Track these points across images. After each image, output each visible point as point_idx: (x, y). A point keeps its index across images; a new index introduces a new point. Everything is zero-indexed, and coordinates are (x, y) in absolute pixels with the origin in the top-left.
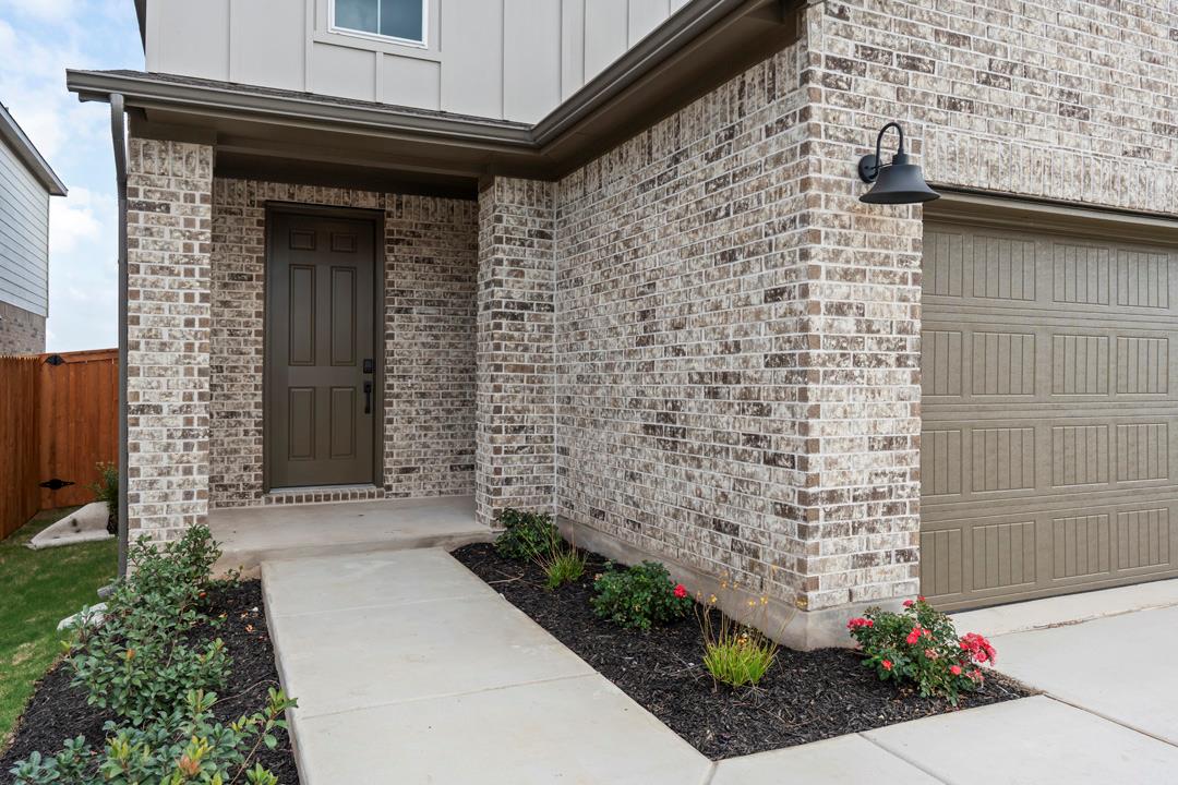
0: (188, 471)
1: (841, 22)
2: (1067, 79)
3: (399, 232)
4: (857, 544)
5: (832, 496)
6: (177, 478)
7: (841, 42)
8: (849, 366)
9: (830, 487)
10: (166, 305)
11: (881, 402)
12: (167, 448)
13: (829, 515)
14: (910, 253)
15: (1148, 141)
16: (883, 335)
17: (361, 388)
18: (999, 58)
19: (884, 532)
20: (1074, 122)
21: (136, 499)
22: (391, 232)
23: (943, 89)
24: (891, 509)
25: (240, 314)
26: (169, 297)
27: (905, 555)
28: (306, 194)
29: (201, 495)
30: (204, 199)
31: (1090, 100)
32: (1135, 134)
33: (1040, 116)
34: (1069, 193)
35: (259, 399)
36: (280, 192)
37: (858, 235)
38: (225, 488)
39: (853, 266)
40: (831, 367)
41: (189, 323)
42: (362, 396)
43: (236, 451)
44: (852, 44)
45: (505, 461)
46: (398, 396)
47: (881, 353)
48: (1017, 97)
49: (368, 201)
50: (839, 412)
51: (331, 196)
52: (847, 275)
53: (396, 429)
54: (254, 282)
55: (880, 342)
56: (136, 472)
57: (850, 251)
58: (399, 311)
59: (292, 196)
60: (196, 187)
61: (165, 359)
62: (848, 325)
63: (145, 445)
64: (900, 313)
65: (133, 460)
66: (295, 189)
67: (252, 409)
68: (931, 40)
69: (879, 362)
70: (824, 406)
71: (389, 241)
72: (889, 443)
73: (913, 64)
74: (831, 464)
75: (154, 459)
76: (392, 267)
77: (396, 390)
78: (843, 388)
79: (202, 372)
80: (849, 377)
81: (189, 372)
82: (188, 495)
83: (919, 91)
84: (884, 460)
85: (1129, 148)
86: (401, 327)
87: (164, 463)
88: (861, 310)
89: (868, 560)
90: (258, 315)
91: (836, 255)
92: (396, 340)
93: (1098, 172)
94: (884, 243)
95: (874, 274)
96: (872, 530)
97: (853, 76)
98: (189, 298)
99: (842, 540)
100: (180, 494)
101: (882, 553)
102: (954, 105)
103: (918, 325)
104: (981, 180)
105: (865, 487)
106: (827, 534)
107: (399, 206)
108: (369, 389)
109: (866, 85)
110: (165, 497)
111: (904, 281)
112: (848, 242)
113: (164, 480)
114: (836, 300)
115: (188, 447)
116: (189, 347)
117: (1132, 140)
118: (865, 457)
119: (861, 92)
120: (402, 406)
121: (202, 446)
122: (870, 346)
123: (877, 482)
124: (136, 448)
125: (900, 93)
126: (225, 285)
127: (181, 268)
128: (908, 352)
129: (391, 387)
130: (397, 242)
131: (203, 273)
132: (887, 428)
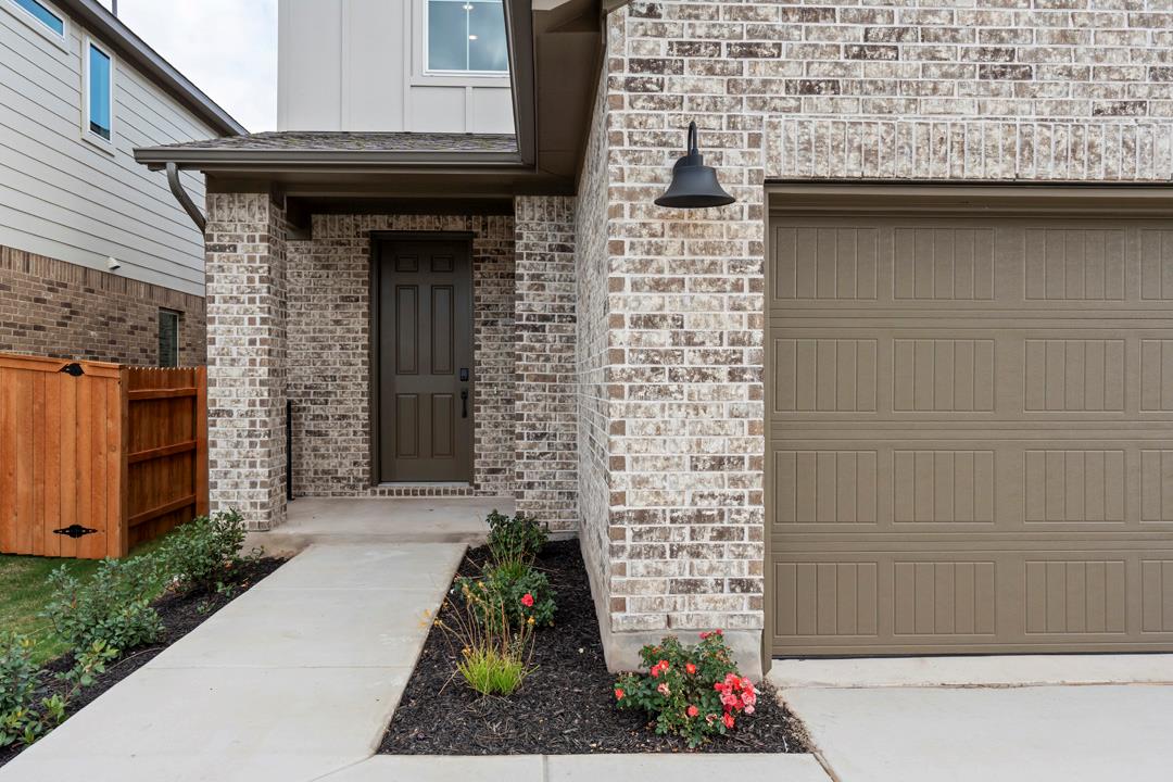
0: (253, 465)
1: (649, 21)
2: (993, 34)
3: (485, 251)
4: (678, 568)
5: (642, 516)
6: (245, 470)
7: (650, 43)
8: (664, 381)
9: (640, 506)
10: (234, 328)
11: (706, 419)
12: (237, 445)
13: (638, 535)
14: (746, 256)
15: (1142, 93)
16: (709, 346)
17: (459, 395)
18: (881, 24)
19: (713, 559)
20: (1007, 84)
21: (215, 485)
22: (478, 252)
23: (795, 73)
24: (721, 534)
25: (349, 331)
26: (237, 322)
27: (743, 585)
28: (403, 223)
29: (263, 484)
30: (262, 239)
31: (1034, 55)
32: (1116, 86)
33: (946, 84)
34: (997, 170)
35: (365, 404)
36: (380, 223)
37: (672, 243)
38: (339, 480)
39: (667, 275)
40: (638, 382)
41: (252, 342)
42: (459, 402)
43: (346, 449)
44: (664, 42)
45: (527, 466)
46: (485, 402)
47: (707, 367)
48: (907, 67)
49: (456, 224)
50: (650, 429)
51: (424, 223)
52: (657, 286)
53: (484, 433)
54: (360, 303)
55: (705, 355)
56: (214, 464)
57: (663, 260)
58: (485, 324)
59: (390, 225)
60: (256, 229)
61: (235, 372)
62: (661, 337)
63: (221, 442)
64: (731, 323)
65: (212, 454)
66: (393, 219)
67: (360, 413)
68: (778, 23)
69: (704, 377)
70: (630, 422)
71: (477, 260)
72: (718, 463)
73: (749, 51)
74: (639, 482)
75: (228, 454)
76: (478, 283)
77: (483, 397)
78: (655, 404)
79: (262, 383)
80: (663, 392)
81: (252, 383)
82: (253, 485)
83: (757, 79)
84: (711, 480)
85: (1105, 104)
86: (488, 338)
87: (235, 458)
88: (678, 321)
89: (692, 586)
90: (364, 331)
91: (645, 265)
92: (483, 350)
93: (1046, 141)
94: (709, 248)
95: (696, 283)
96: (696, 554)
97: (666, 76)
98: (252, 321)
99: (656, 563)
100: (247, 483)
101: (710, 579)
102: (809, 88)
103: (758, 335)
104: (850, 167)
105: (687, 508)
106: (635, 555)
107: (485, 227)
108: (465, 396)
109: (679, 85)
110: (236, 485)
111: (738, 287)
112: (659, 251)
113: (235, 471)
114: (644, 312)
115: (252, 444)
116: (253, 362)
117: (1109, 94)
118: (686, 477)
119: (677, 91)
120: (489, 412)
121: (263, 444)
122: (691, 358)
123: (703, 504)
124: (214, 444)
125: (732, 86)
126: (337, 307)
127: (245, 297)
128: (745, 364)
129: (479, 394)
130: (483, 260)
131: (262, 300)
132: (715, 447)
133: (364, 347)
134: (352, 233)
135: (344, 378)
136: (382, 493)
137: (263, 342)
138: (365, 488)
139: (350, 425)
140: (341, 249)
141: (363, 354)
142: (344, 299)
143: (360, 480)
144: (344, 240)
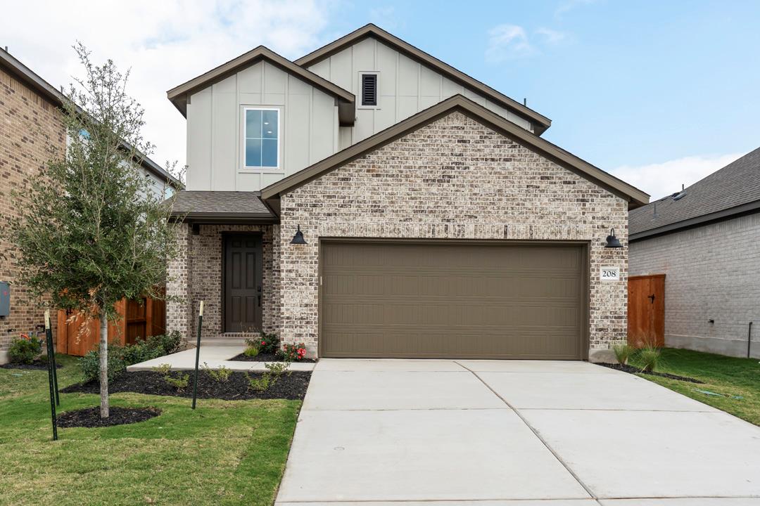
0: (181, 318)
1: (291, 199)
2: (375, 202)
3: (267, 240)
4: (297, 331)
5: (288, 318)
6: (179, 320)
7: (291, 204)
8: (294, 285)
9: (287, 315)
10: (176, 270)
11: (304, 295)
12: (176, 311)
13: (287, 322)
14: (313, 255)
15: (411, 216)
16: (304, 277)
17: (257, 296)
18: (347, 199)
19: (305, 329)
20: (378, 214)
21: (168, 325)
22: (264, 240)
23: (326, 211)
24: (307, 323)
25: (214, 271)
26: (177, 268)
27: (312, 335)
28: (235, 228)
29: (185, 325)
30: (186, 239)
31: (384, 207)
32: (405, 214)
33: (363, 214)
34: (375, 235)
35: (220, 300)
36: (226, 228)
37: (296, 252)
38: (209, 330)
39: (295, 260)
40: (287, 285)
41: (182, 275)
42: (257, 300)
43: (212, 318)
44: (294, 204)
45: (276, 319)
46: (267, 300)
47: (304, 282)
48: (353, 209)
49: (256, 229)
50: (290, 297)
51: (243, 228)
52: (292, 262)
53: (266, 312)
54: (218, 260)
55: (303, 279)
56: (168, 317)
57: (294, 256)
58: (267, 268)
59: (230, 229)
60: (183, 236)
61: (176, 285)
62: (293, 275)
63: (171, 310)
64: (310, 271)
65: (168, 314)
66: (231, 227)
67: (217, 303)
68: (322, 199)
69: (303, 285)
70: (285, 295)
71: (264, 243)
72: (306, 305)
73: (315, 206)
74: (287, 310)
75: (173, 314)
76: (265, 253)
77: (266, 298)
78: (291, 291)
79: (185, 289)
80: (293, 288)
81: (182, 289)
82: (182, 325)
83: (317, 213)
84: (305, 310)
85: (402, 219)
86: (268, 274)
87: (175, 315)
88: (297, 271)
89: (300, 335)
90: (219, 271)
91: (289, 257)
92: (266, 279)
93: (387, 228)
94: (304, 253)
95: (301, 262)
96: (301, 327)
97: (295, 212)
98: (182, 268)
99: (291, 329)
100: (179, 324)
101: (305, 334)
102: (329, 215)
103: (316, 274)
104: (339, 234)
105: (299, 316)
106: (286, 327)
107: (267, 230)
108: (259, 298)
109: (297, 214)
110: (176, 325)
111: (311, 263)
112: (293, 254)
113: (175, 320)
114: (289, 269)
115: (182, 311)
116: (182, 282)
117: (403, 216)
118: (299, 309)
119: (297, 215)
120: (268, 304)
121: (185, 311)
122: (300, 280)
123: (303, 315)
124: (168, 310)
125: (311, 214)
126: (209, 261)
127: (179, 259)
128: (313, 281)
129: (265, 297)
130: (267, 243)
131: (185, 260)
132: (306, 301)
133: (219, 277)
134: (215, 232)
135: (211, 290)
136: (226, 335)
137: (185, 275)
138: (219, 333)
139: (213, 308)
140: (210, 238)
141: (218, 281)
142: (211, 258)
143: (217, 330)
144: (212, 235)
